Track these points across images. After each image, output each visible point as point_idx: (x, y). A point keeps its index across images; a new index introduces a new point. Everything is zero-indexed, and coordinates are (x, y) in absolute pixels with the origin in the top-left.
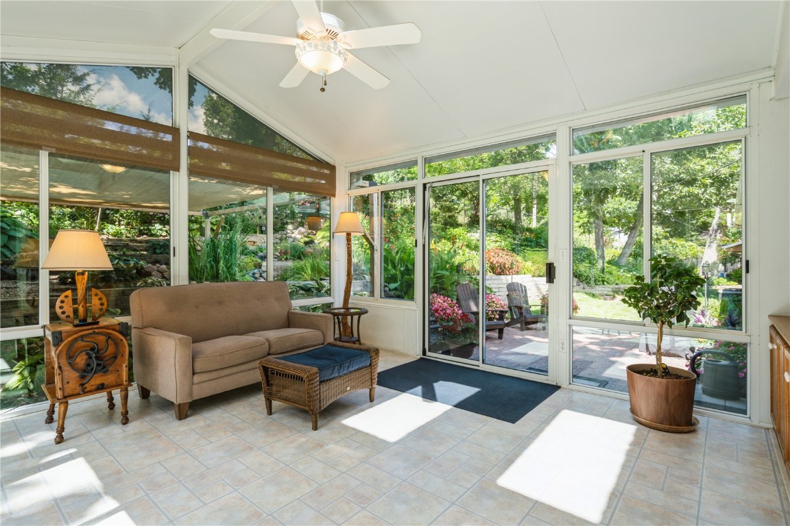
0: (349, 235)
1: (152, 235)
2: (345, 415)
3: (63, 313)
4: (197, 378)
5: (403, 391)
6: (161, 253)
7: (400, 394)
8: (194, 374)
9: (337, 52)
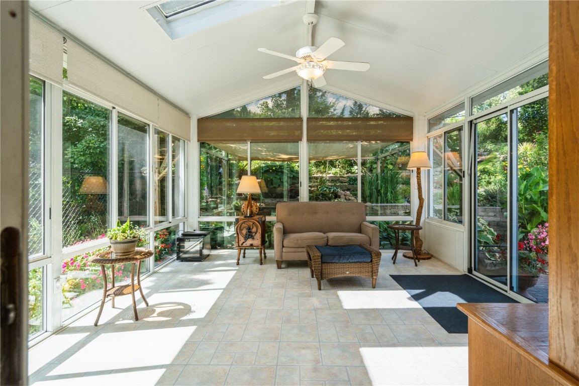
0: (418, 169)
1: (353, 173)
2: (354, 289)
3: (244, 211)
4: (284, 250)
5: (405, 289)
6: (353, 184)
7: (401, 290)
8: (283, 247)
9: (311, 67)
